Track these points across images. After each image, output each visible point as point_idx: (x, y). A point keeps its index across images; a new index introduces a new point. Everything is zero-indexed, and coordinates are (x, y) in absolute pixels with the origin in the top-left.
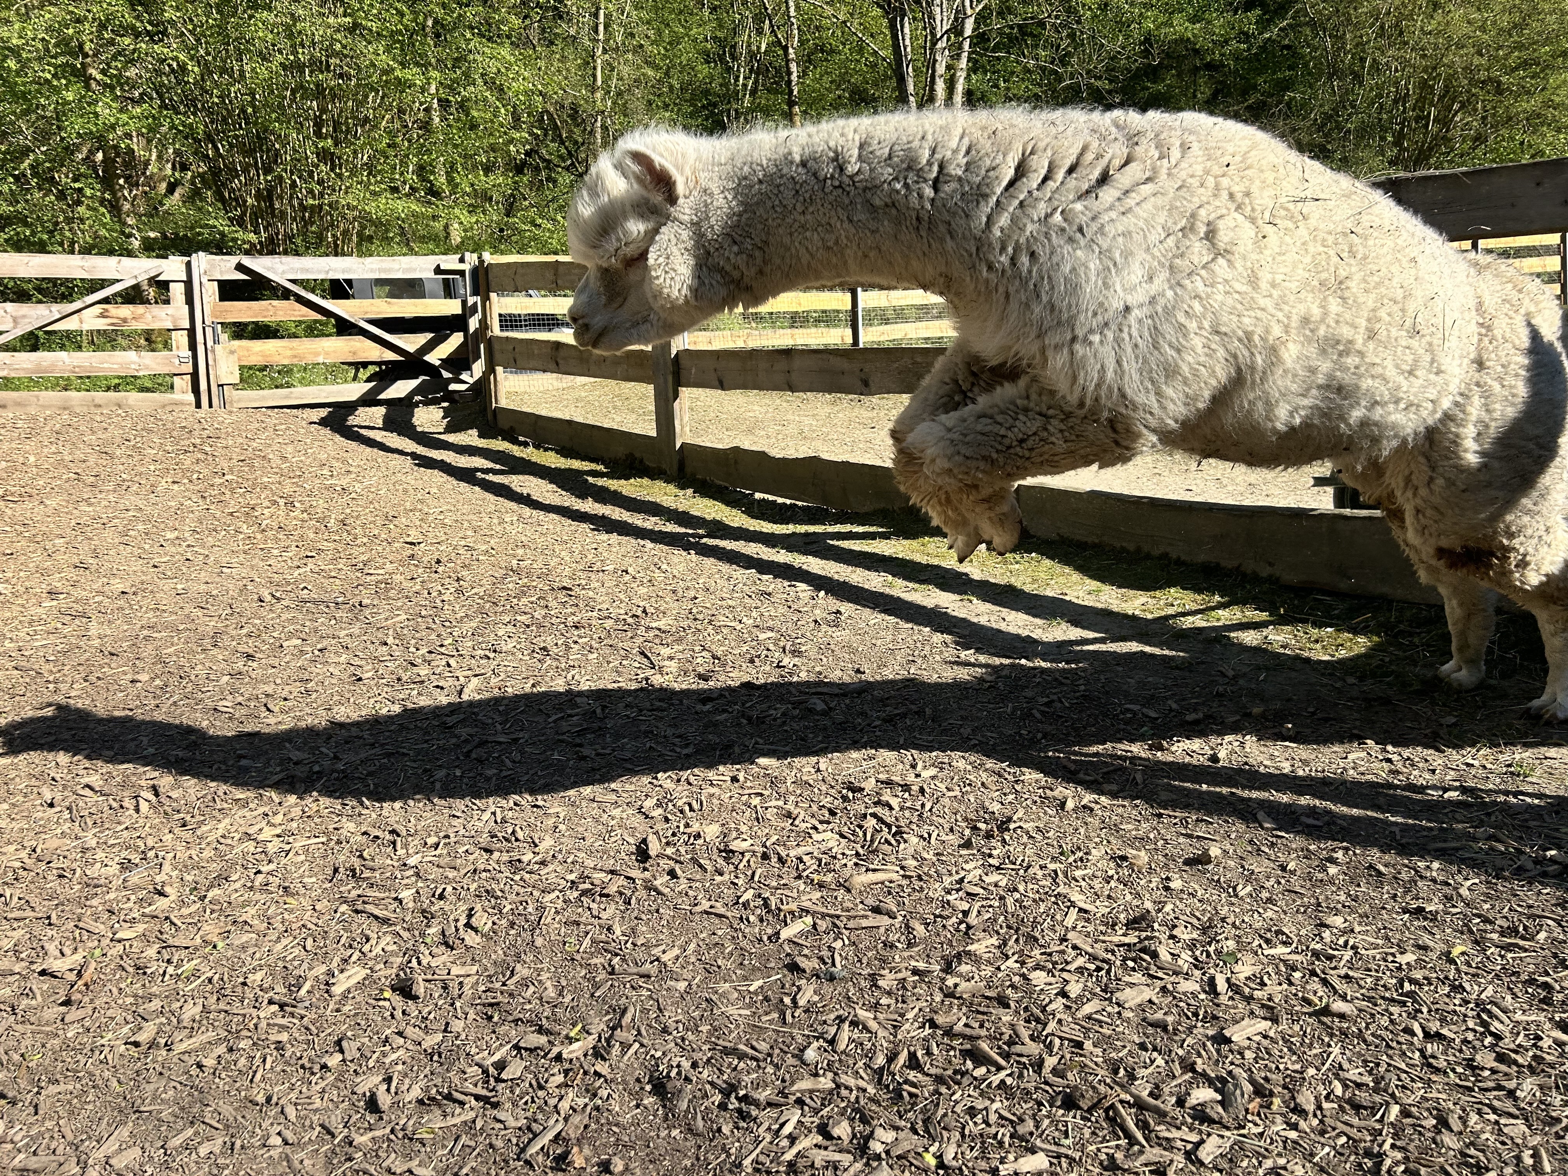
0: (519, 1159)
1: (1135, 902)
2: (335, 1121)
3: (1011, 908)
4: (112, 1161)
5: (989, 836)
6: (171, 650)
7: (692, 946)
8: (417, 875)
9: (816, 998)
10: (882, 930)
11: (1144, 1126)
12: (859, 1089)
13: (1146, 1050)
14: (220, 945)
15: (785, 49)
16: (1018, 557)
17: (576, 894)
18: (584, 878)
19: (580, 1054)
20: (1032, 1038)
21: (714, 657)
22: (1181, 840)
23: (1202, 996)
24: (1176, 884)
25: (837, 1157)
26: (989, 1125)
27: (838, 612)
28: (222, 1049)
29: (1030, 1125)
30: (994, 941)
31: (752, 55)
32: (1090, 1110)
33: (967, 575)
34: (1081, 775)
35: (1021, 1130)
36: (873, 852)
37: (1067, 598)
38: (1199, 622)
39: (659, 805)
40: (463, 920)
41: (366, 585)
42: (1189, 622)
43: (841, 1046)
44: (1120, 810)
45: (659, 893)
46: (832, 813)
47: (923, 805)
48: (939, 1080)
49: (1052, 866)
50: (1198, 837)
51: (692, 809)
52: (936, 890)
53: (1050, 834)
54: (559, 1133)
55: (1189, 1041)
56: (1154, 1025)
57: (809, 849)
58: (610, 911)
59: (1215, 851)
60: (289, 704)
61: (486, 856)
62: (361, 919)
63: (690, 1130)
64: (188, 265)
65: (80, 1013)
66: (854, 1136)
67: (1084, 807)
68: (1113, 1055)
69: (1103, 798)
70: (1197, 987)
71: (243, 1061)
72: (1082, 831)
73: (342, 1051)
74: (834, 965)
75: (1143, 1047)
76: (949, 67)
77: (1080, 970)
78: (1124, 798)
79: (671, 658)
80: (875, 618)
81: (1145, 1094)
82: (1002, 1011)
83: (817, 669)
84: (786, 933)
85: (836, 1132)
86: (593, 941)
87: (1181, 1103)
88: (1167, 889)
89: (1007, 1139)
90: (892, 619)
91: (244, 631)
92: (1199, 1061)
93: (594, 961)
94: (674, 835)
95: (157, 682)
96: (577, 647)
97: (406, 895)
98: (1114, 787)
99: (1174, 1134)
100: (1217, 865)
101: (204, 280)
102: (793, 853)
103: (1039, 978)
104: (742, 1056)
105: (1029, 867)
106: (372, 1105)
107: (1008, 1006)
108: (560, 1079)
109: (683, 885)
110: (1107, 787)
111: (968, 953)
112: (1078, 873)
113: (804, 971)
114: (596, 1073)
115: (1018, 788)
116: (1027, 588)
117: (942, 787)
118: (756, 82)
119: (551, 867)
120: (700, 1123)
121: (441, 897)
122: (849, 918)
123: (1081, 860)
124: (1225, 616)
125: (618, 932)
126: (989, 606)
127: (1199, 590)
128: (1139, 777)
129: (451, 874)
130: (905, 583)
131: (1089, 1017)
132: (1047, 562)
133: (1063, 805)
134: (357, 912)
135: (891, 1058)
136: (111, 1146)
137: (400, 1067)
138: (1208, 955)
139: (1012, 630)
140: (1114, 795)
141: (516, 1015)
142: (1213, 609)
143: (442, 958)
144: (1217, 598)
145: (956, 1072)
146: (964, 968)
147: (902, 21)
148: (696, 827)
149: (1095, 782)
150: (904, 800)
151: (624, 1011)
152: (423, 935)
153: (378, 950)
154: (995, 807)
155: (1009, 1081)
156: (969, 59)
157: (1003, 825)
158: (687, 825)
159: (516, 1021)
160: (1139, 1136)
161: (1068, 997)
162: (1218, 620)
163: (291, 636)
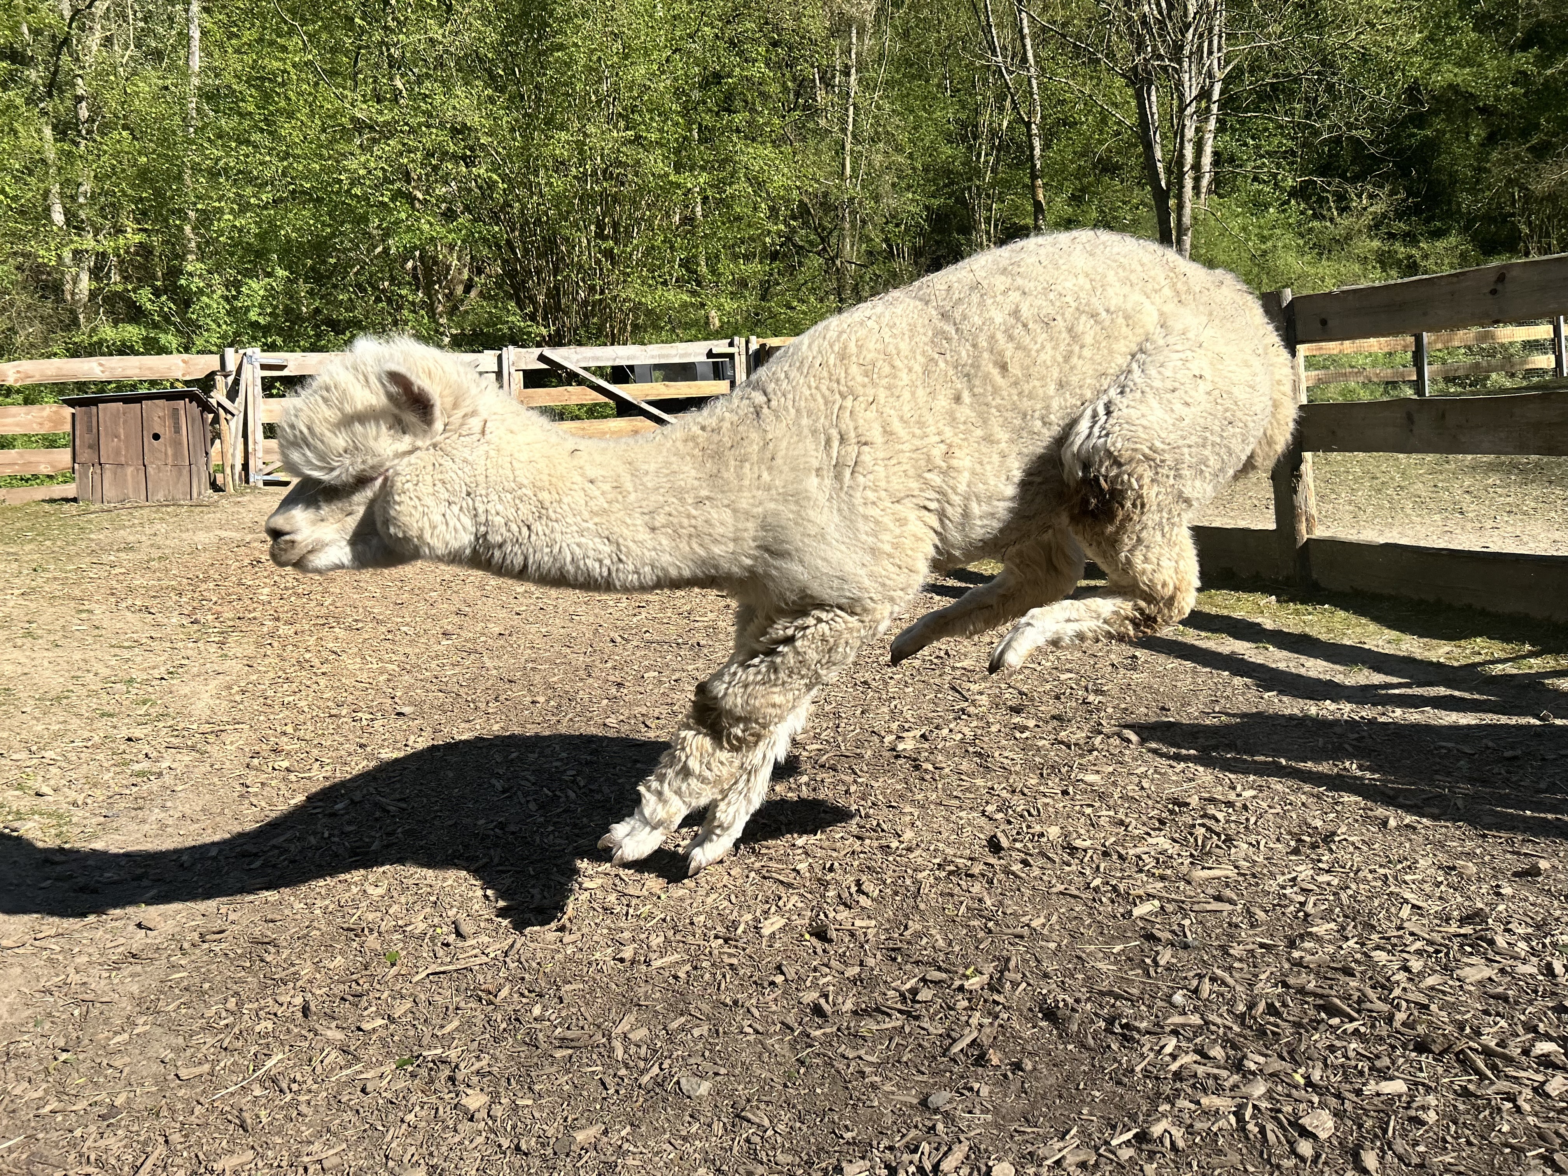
0: (944, 1056)
1: (1466, 903)
2: (790, 1020)
3: (1345, 900)
4: (630, 1036)
5: (1314, 846)
6: (555, 679)
7: (1054, 918)
8: (806, 853)
9: (1174, 961)
10: (1225, 914)
11: (1494, 1068)
12: (1225, 1027)
13: (1490, 1015)
14: (663, 896)
15: (1028, 125)
16: (1310, 609)
17: (944, 874)
18: (947, 861)
19: (977, 987)
20: (1379, 998)
21: (1021, 693)
22: (1508, 856)
23: (1540, 977)
24: (1507, 890)
25: (1216, 1071)
26: (1348, 1058)
27: (1135, 657)
28: (688, 967)
29: (1386, 1061)
30: (1332, 925)
31: (993, 133)
32: (1441, 1054)
33: (1259, 625)
34: (1401, 800)
35: (1378, 1064)
36: (1207, 854)
37: (1366, 647)
38: (1509, 669)
39: (999, 810)
40: (854, 889)
41: (698, 630)
42: (1498, 669)
43: (1205, 995)
44: (1444, 830)
45: (1016, 876)
46: (1162, 822)
47: (1247, 820)
48: (1297, 1025)
49: (1382, 871)
50: (1526, 854)
51: (1030, 814)
52: (1272, 886)
53: (1376, 846)
54: (975, 1040)
55: (1530, 1009)
56: (1496, 997)
57: (1146, 849)
58: (976, 889)
59: (1543, 864)
60: (663, 722)
61: (859, 843)
62: (767, 883)
63: (1083, 1046)
64: (500, 357)
65: (572, 938)
66: (1228, 1057)
67: (1406, 826)
68: (1458, 1017)
69: (1424, 820)
70: (1535, 971)
71: (707, 976)
72: (1407, 845)
73: (782, 973)
74: (1185, 936)
75: (1486, 1012)
76: (1198, 130)
77: (1419, 952)
78: (1446, 820)
79: (981, 693)
80: (1173, 663)
81: (1492, 1044)
82: (1347, 979)
83: (1123, 706)
84: (1137, 912)
85: (1212, 1053)
86: (968, 908)
87: (1526, 1052)
88: (1498, 894)
89: (1366, 1070)
90: (1189, 664)
91: (609, 665)
92: (1541, 1025)
93: (972, 923)
94: (1018, 833)
95: (552, 703)
96: (892, 682)
97: (802, 867)
98: (1436, 811)
99: (1522, 1074)
100: (1548, 877)
101: (512, 371)
102: (1131, 852)
103: (1381, 957)
104: (1117, 997)
105: (1359, 870)
106: (818, 1010)
107: (1354, 975)
108: (966, 1003)
109: (1037, 872)
110: (1427, 810)
111: (1310, 933)
112: (1408, 878)
113: (1159, 940)
114: (994, 1001)
115: (1339, 808)
116: (1323, 637)
117: (1264, 805)
118: (998, 160)
119: (917, 852)
120: (1091, 1042)
121: (831, 869)
122: (1193, 903)
123: (1410, 867)
124: (1536, 664)
125: (989, 903)
126: (1285, 653)
127: (1508, 641)
128: (1460, 803)
129: (835, 854)
130: (1196, 632)
131: (1432, 988)
132: (1342, 614)
133: (1385, 823)
134: (764, 878)
135: (1251, 1006)
136: (624, 1026)
137: (831, 988)
138: (1544, 946)
139: (1313, 674)
140: (1435, 818)
141: (915, 958)
142: (1524, 657)
143: (844, 915)
144: (1528, 647)
145: (1311, 1020)
146: (1307, 945)
147: (1149, 89)
148: (1037, 829)
149: (1416, 806)
150: (1229, 814)
151: (1008, 960)
152: (823, 896)
153: (790, 906)
154: (1318, 823)
155: (1362, 1029)
156: (1218, 120)
157: (1329, 838)
158: (1029, 827)
159: (917, 963)
160: (1489, 1073)
161: (1410, 972)
162: (1530, 668)
163: (648, 669)
